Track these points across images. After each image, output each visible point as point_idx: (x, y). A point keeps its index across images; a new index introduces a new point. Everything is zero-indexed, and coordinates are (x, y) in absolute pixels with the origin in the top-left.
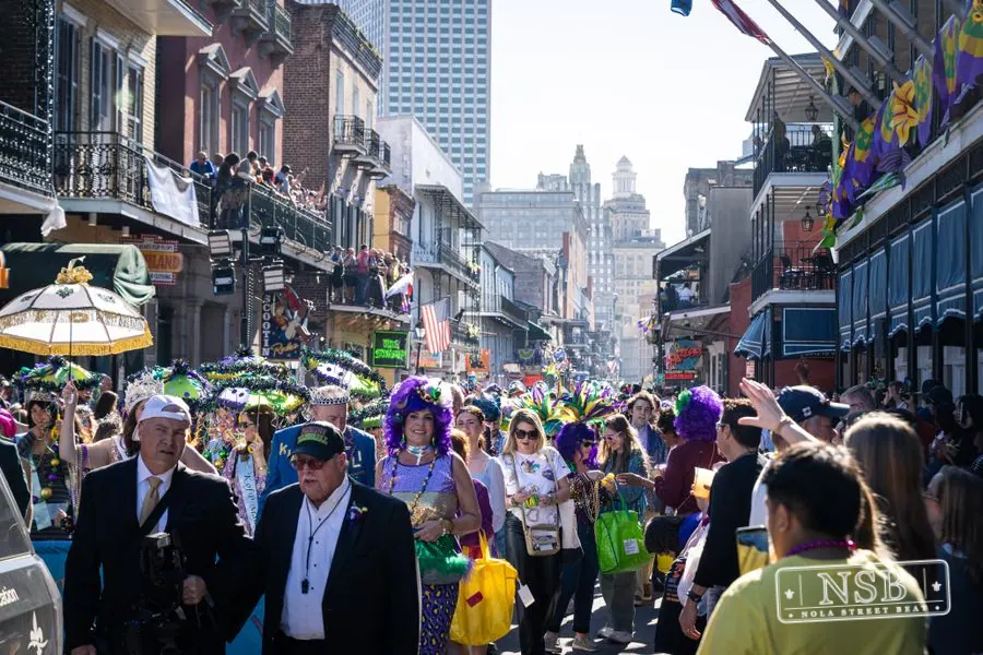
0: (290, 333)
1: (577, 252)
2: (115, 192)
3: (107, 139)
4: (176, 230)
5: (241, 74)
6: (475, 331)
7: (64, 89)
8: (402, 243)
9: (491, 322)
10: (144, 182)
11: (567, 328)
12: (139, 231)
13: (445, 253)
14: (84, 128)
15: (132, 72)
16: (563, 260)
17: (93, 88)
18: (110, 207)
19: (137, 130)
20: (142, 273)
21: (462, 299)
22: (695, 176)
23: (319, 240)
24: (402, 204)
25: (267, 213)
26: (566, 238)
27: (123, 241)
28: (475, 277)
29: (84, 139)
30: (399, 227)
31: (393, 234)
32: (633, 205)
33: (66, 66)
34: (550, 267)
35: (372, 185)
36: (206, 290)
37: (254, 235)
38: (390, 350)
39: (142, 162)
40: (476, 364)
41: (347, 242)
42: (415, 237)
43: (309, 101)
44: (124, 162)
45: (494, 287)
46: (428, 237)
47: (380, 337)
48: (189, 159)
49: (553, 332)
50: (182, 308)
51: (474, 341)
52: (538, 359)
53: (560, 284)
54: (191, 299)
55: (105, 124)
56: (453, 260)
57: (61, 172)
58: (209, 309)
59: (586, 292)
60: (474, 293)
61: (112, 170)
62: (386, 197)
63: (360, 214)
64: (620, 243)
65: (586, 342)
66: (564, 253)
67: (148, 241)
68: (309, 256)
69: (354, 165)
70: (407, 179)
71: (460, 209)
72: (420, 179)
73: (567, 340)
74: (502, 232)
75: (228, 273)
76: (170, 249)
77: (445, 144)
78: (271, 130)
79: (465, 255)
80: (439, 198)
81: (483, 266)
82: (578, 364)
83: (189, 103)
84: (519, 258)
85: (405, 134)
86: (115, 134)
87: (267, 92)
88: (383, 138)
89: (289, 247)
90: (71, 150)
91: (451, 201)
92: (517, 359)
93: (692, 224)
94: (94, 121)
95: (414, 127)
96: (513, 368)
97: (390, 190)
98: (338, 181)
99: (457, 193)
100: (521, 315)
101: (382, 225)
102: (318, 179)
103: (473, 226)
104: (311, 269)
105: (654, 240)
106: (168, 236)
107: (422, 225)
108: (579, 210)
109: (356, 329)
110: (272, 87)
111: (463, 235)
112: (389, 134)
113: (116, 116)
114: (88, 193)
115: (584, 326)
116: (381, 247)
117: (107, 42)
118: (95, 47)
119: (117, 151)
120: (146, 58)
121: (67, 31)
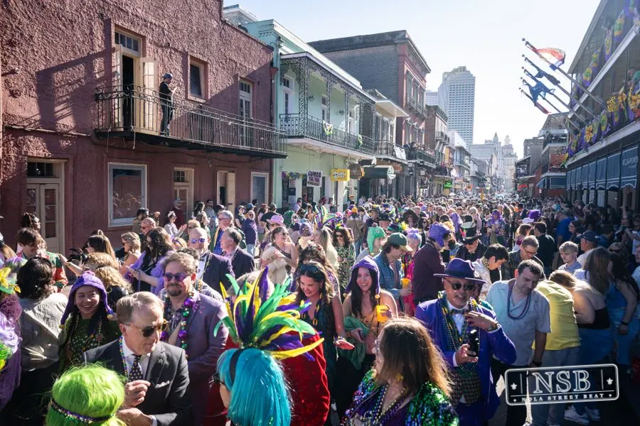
0: (425, 182)
1: (495, 159)
2: (387, 153)
3: (385, 142)
4: (400, 161)
5: (415, 124)
6: (469, 179)
7: (376, 131)
8: (452, 160)
9: (473, 177)
10: (394, 151)
11: (491, 178)
12: (392, 161)
13: (462, 162)
14: (380, 138)
15: (391, 126)
16: (491, 161)
17: (383, 129)
18: (386, 157)
19: (392, 138)
20: (393, 172)
21: (466, 172)
22: (527, 142)
23: (432, 160)
24: (452, 151)
25: (422, 156)
26: (492, 156)
27: (389, 164)
28: (469, 167)
29: (381, 142)
30: (451, 156)
31: (450, 158)
32: (510, 147)
33: (377, 126)
34: (488, 163)
35: (445, 147)
36: (407, 174)
37: (418, 161)
38: (448, 185)
39: (393, 146)
40: (469, 187)
41: (439, 160)
42: (455, 158)
43: (431, 128)
44: (389, 147)
45: (474, 169)
46: (458, 158)
47: (446, 182)
48: (403, 144)
49: (488, 179)
50: (401, 177)
51: (469, 182)
52: (484, 186)
53: (490, 167)
54: (403, 175)
55: (385, 138)
56: (464, 163)
57: (376, 149)
58: (407, 177)
59: (497, 169)
60: (469, 171)
61: (387, 149)
62: (448, 149)
63: (442, 154)
64: (505, 156)
65: (496, 181)
66: (491, 160)
67: (394, 164)
68: (430, 165)
69: (441, 143)
70: (453, 145)
71: (466, 151)
72: (456, 145)
73: (491, 181)
74: (476, 155)
75: (412, 171)
76: (399, 165)
77: (462, 135)
78: (422, 136)
79: (467, 162)
80: (461, 149)
81: (471, 165)
82: (494, 186)
83: (403, 131)
84: (480, 161)
85: (453, 134)
86: (387, 140)
87: (421, 127)
88: (448, 136)
89: (426, 163)
90: (377, 144)
91: (464, 149)
92: (479, 186)
93: (525, 154)
94: (382, 138)
95: (456, 134)
96: (478, 188)
97: (449, 148)
98: (437, 147)
99: (465, 148)
100: (480, 176)
101: (447, 156)
102: (433, 147)
103: (469, 155)
104: (430, 168)
105: (515, 156)
106: (399, 163)
107: (457, 156)
108: (495, 149)
109: (440, 180)
110: (422, 126)
111: (466, 157)
112: (449, 134)
113: (387, 136)
114: (381, 154)
115: (496, 177)
116: (447, 161)
117: (386, 119)
118: (383, 122)
119: (387, 144)
120: (394, 122)
121: (377, 118)
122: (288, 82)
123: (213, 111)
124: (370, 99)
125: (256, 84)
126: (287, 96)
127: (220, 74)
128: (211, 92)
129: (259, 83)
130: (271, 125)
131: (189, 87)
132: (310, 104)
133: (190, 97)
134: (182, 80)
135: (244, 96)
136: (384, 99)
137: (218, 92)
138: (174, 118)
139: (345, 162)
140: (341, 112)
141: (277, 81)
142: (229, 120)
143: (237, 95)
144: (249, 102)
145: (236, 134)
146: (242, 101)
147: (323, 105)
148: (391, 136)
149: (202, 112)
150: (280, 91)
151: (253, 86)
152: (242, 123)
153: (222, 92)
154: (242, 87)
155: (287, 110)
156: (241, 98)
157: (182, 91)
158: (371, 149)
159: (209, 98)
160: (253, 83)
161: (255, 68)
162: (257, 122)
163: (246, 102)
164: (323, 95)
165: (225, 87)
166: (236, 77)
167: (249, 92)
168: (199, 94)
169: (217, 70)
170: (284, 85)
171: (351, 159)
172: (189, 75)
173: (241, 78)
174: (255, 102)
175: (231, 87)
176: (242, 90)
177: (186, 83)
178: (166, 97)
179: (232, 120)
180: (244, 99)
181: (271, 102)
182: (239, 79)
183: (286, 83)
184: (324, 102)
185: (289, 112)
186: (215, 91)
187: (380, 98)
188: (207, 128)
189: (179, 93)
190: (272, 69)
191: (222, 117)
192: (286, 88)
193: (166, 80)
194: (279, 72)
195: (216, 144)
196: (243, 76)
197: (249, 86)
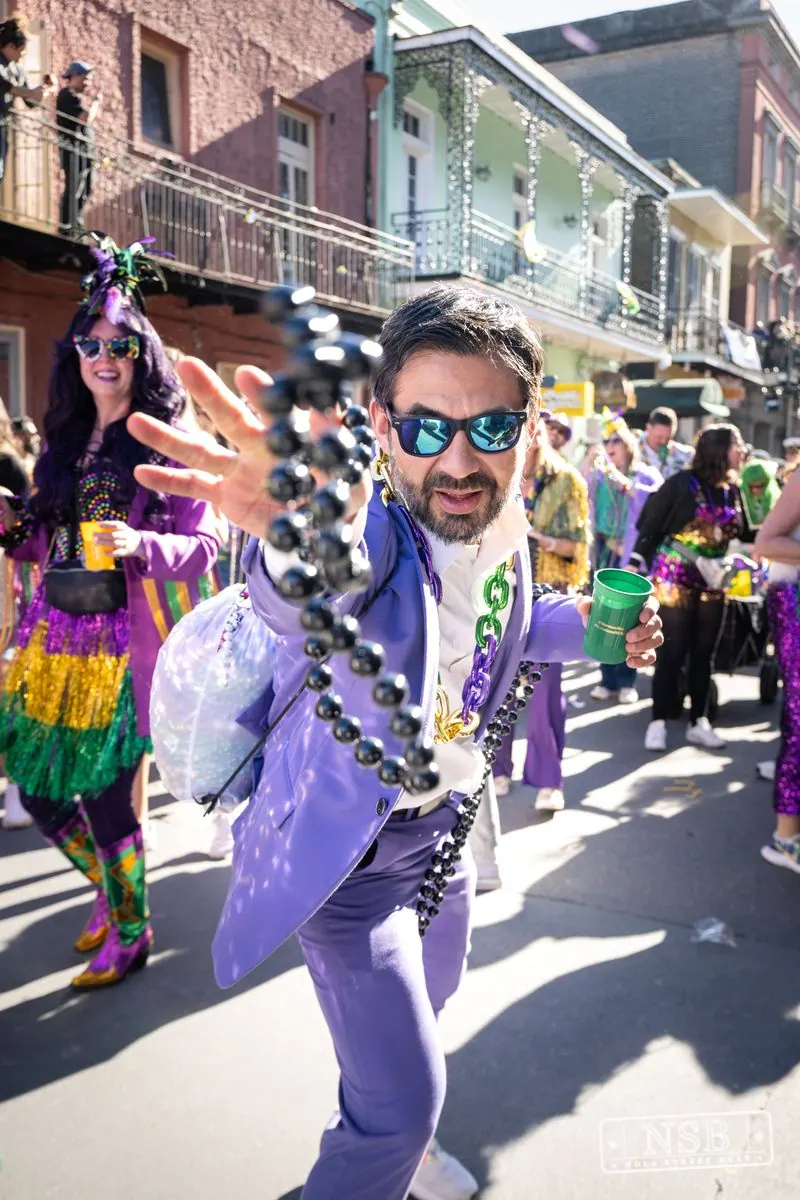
2: (701, 347)
3: (697, 313)
4: (741, 373)
7: (670, 281)
10: (722, 340)
12: (717, 373)
14: (682, 305)
15: (714, 271)
17: (690, 280)
18: (698, 357)
19: (716, 308)
20: (719, 399)
27: (706, 378)
29: (682, 313)
33: (673, 265)
39: (719, 329)
44: (708, 327)
48: (750, 326)
54: (748, 418)
55: (695, 304)
57: (668, 336)
61: (701, 334)
67: (723, 380)
76: (737, 387)
86: (701, 309)
90: (675, 321)
94: (688, 303)
106: (737, 377)
113: (702, 300)
114: (685, 348)
117: (699, 250)
118: (690, 255)
119: (702, 319)
120: (723, 261)
121: (673, 245)
122: (416, 122)
123: (205, 178)
124: (651, 183)
125: (325, 122)
126: (412, 162)
127: (223, 88)
128: (200, 136)
129: (332, 117)
130: (368, 234)
131: (137, 115)
132: (479, 187)
133: (139, 144)
134: (118, 94)
135: (292, 154)
136: (692, 188)
137: (217, 135)
138: (97, 198)
139: (579, 367)
140: (570, 221)
141: (383, 113)
142: (247, 207)
143: (273, 149)
144: (305, 174)
145: (269, 247)
146: (284, 168)
147: (516, 197)
148: (715, 301)
149: (173, 178)
150: (394, 147)
151: (317, 125)
152: (286, 220)
153: (229, 137)
154: (286, 129)
155: (412, 204)
156: (283, 158)
157: (118, 125)
158: (656, 328)
159: (194, 150)
160: (317, 117)
161: (322, 74)
162: (328, 221)
163: (297, 171)
164: (518, 166)
165: (237, 123)
166: (267, 95)
167: (304, 142)
168: (166, 140)
169: (216, 72)
170: (406, 129)
171: (595, 359)
172: (137, 81)
173: (283, 99)
174: (323, 176)
175: (257, 123)
176: (286, 135)
177: (129, 103)
178: (73, 126)
179: (258, 210)
180: (292, 164)
181: (368, 177)
182: (276, 102)
183: (412, 125)
184: (520, 186)
185: (419, 207)
186: (212, 134)
187: (681, 185)
188: (187, 229)
189: (110, 131)
190: (371, 81)
191: (230, 198)
192: (408, 138)
193: (75, 82)
194: (389, 89)
195: (211, 273)
196: (288, 94)
197: (304, 127)
